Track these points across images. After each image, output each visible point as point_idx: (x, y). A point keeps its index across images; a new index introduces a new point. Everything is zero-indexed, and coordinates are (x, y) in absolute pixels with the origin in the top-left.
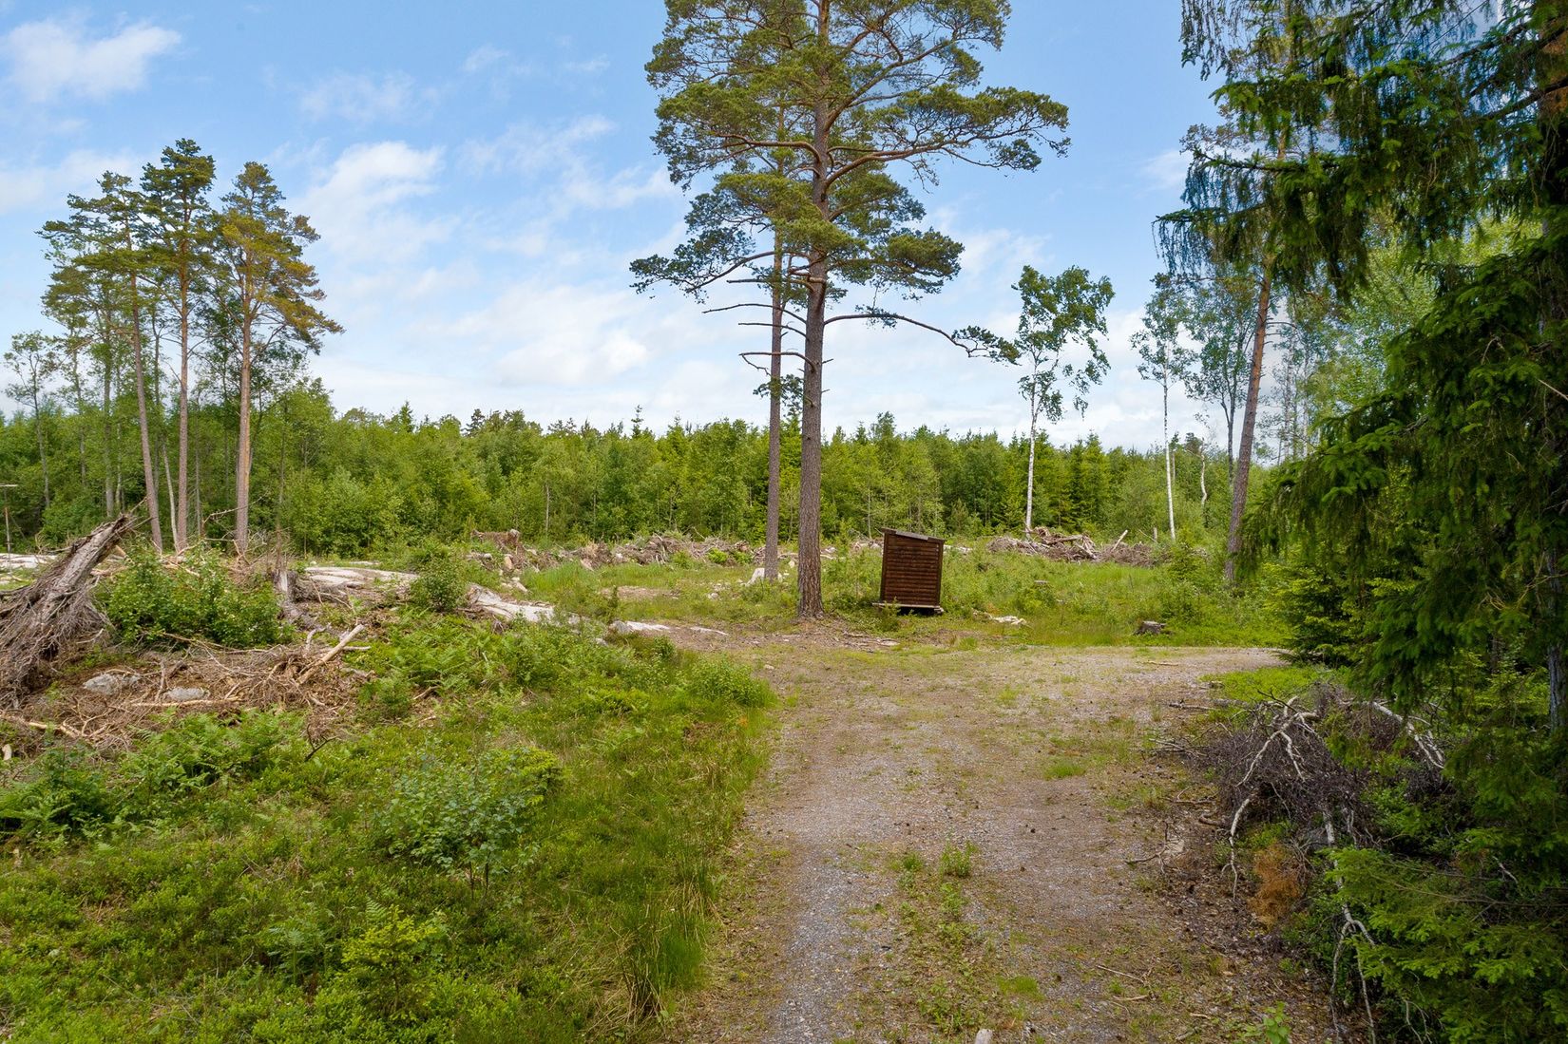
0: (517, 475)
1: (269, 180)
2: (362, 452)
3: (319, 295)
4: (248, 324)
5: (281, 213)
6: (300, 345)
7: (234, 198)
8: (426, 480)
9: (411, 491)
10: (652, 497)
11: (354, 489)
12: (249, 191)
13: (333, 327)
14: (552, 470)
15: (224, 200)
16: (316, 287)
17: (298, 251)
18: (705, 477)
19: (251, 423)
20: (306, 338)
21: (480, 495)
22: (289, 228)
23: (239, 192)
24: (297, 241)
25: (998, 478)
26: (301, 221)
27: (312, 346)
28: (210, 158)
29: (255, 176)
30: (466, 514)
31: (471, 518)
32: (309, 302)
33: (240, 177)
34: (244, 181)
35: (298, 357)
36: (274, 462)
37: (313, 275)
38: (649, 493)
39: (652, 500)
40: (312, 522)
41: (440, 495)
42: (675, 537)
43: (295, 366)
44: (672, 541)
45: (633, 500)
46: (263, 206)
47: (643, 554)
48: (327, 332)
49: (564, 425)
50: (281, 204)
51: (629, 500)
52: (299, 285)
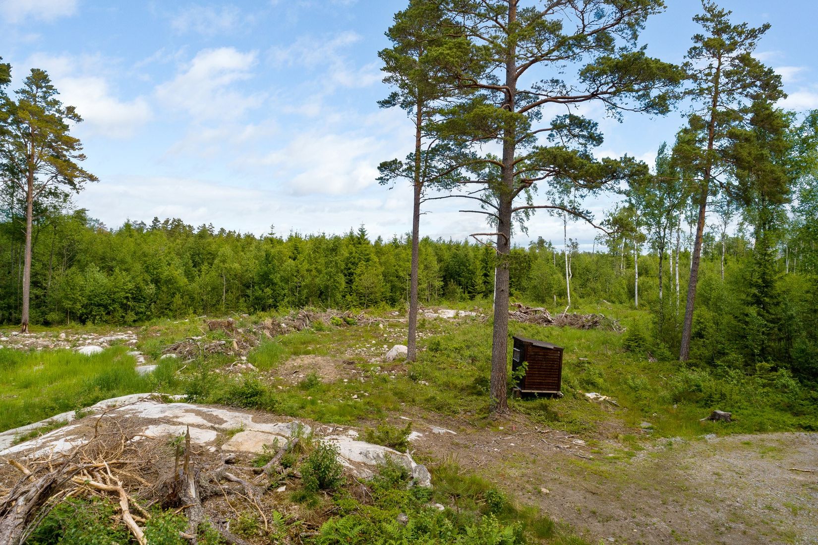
0: (204, 267)
1: (48, 81)
2: (104, 253)
3: (82, 157)
4: (31, 173)
5: (56, 102)
6: (67, 188)
7: (23, 92)
8: (146, 271)
9: (139, 279)
10: (286, 280)
11: (102, 278)
12: (34, 88)
13: (92, 178)
14: (226, 265)
15: (17, 92)
16: (81, 152)
17: (66, 128)
18: (316, 268)
19: (32, 237)
20: (71, 183)
21: (183, 281)
22: (63, 113)
23: (27, 88)
24: (66, 121)
25: (471, 267)
26: (70, 110)
27: (75, 188)
28: (9, 65)
29: (39, 78)
30: (174, 293)
31: (178, 296)
32: (73, 160)
33: (28, 78)
34: (30, 81)
35: (67, 195)
36: (45, 259)
37: (80, 145)
38: (285, 279)
39: (287, 283)
40: (75, 301)
41: (156, 281)
42: (313, 311)
43: (65, 201)
44: (312, 313)
45: (276, 284)
46: (44, 98)
47: (297, 323)
48: (88, 181)
49: (207, 226)
50: (56, 97)
51: (274, 284)
52: (67, 150)
